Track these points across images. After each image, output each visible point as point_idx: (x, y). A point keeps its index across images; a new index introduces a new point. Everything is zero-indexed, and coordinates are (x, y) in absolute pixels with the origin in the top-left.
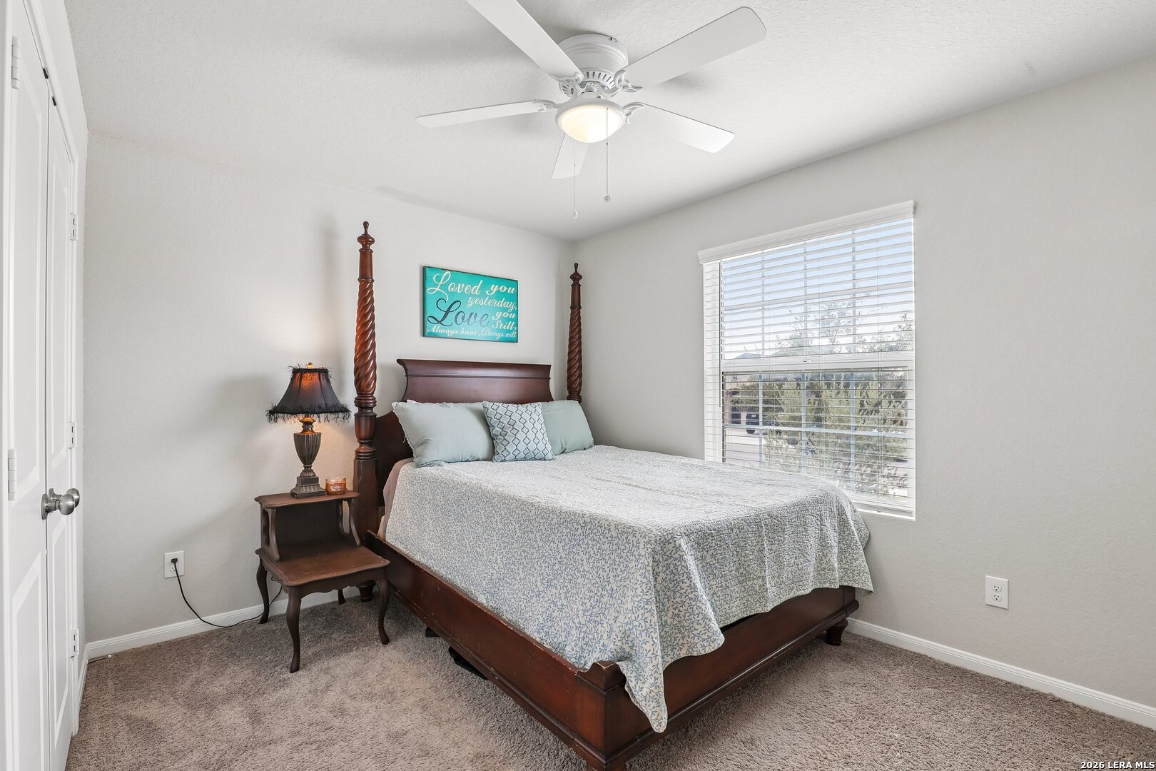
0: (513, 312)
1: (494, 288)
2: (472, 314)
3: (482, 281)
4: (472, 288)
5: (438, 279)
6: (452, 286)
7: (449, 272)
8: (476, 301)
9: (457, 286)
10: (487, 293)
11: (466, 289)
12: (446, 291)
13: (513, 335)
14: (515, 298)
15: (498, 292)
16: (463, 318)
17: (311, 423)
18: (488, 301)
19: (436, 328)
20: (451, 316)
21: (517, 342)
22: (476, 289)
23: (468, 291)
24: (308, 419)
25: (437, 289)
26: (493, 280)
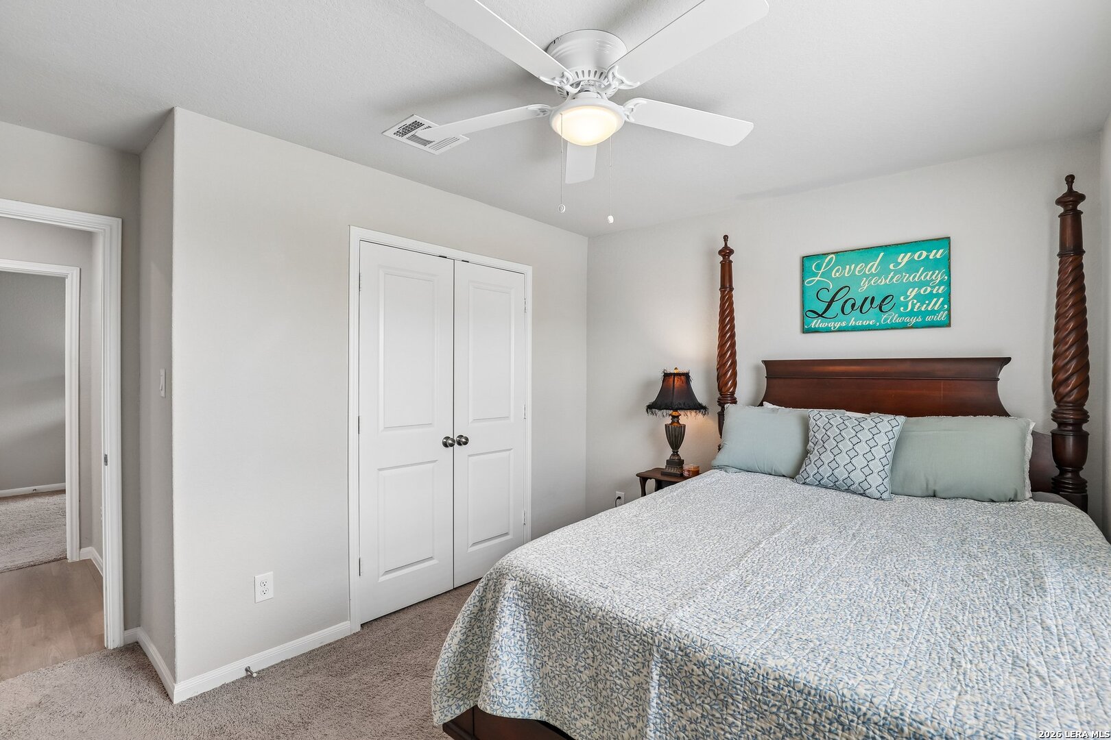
0: (940, 284)
1: (904, 259)
2: (866, 299)
3: (882, 254)
4: (866, 267)
5: (818, 267)
6: (837, 271)
7: (833, 255)
8: (872, 282)
9: (844, 268)
10: (891, 266)
11: (858, 269)
12: (829, 277)
13: (942, 316)
14: (947, 262)
15: (911, 261)
16: (853, 306)
17: (678, 417)
18: (892, 278)
19: (816, 323)
20: (836, 306)
21: (949, 325)
22: (873, 266)
23: (859, 272)
24: (675, 414)
25: (818, 278)
26: (902, 247)
